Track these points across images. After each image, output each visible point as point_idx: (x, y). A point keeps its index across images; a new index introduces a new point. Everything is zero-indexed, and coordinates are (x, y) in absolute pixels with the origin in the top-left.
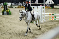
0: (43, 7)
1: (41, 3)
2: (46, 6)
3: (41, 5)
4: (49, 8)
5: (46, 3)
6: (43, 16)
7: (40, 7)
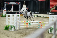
0: (18, 15)
1: (16, 11)
2: (21, 13)
3: (16, 13)
5: (21, 11)
6: (18, 24)
7: (15, 15)
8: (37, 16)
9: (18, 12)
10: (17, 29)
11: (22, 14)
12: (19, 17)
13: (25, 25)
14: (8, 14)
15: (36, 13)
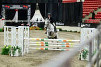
0: (26, 27)
1: (22, 21)
2: (31, 25)
3: (23, 24)
4: (36, 29)
5: (31, 21)
7: (21, 28)
8: (61, 30)
9: (27, 23)
10: (25, 52)
11: (33, 26)
12: (27, 32)
13: (39, 46)
14: (8, 27)
15: (58, 25)
